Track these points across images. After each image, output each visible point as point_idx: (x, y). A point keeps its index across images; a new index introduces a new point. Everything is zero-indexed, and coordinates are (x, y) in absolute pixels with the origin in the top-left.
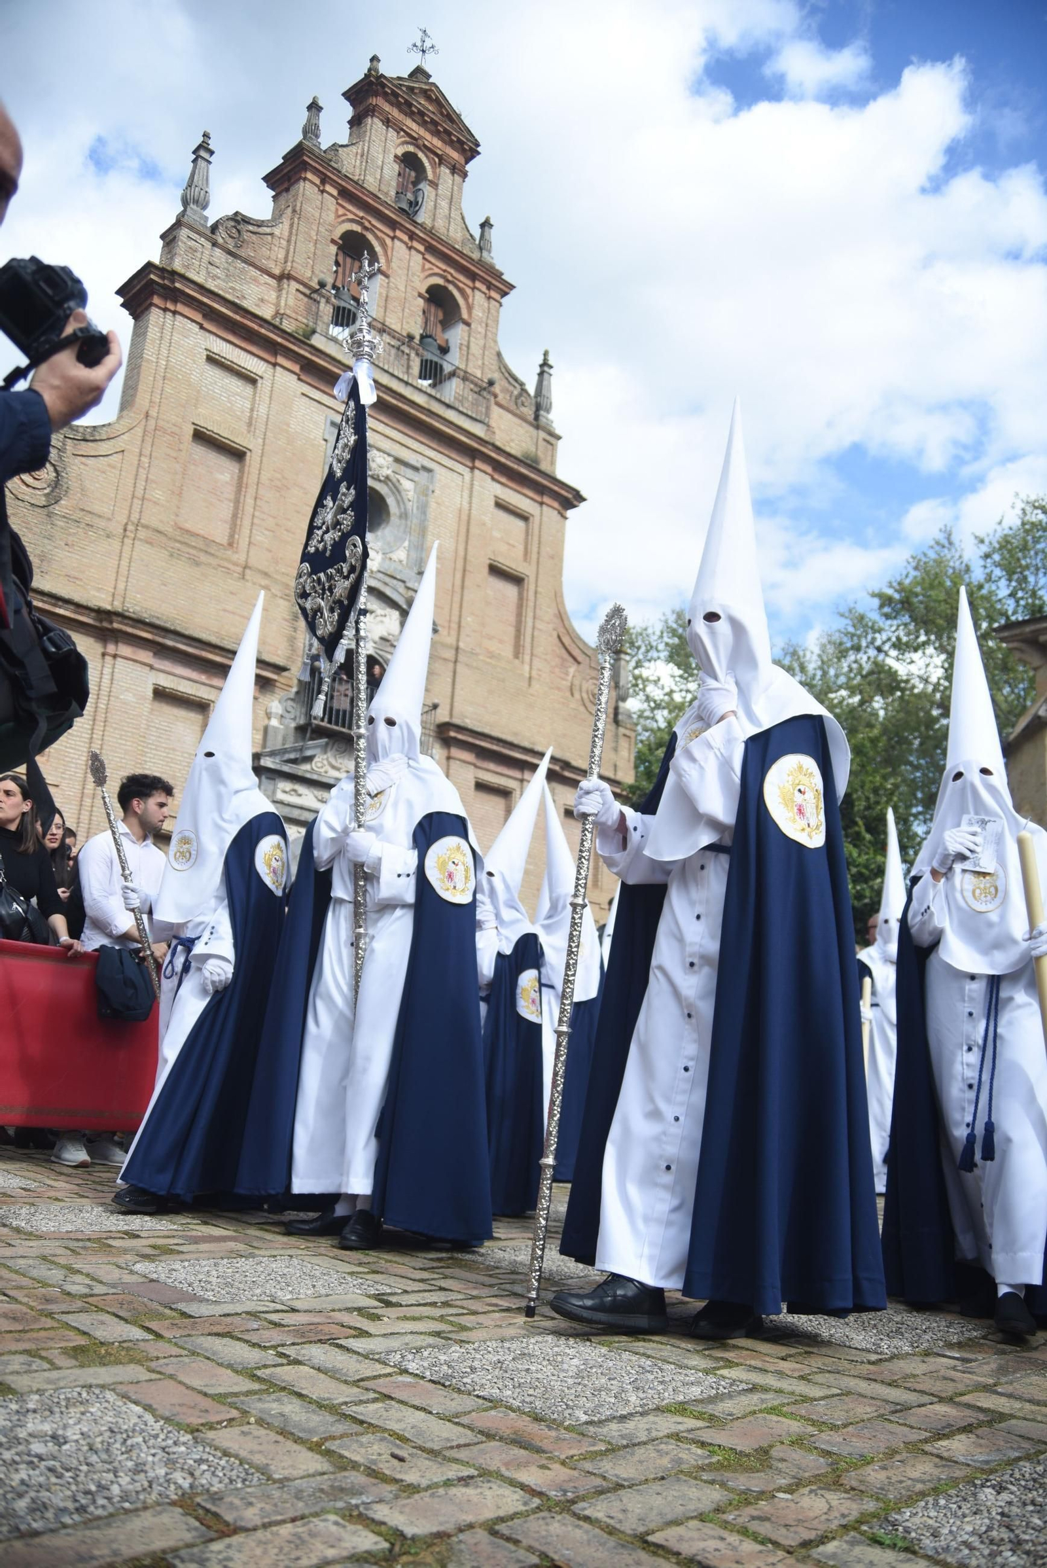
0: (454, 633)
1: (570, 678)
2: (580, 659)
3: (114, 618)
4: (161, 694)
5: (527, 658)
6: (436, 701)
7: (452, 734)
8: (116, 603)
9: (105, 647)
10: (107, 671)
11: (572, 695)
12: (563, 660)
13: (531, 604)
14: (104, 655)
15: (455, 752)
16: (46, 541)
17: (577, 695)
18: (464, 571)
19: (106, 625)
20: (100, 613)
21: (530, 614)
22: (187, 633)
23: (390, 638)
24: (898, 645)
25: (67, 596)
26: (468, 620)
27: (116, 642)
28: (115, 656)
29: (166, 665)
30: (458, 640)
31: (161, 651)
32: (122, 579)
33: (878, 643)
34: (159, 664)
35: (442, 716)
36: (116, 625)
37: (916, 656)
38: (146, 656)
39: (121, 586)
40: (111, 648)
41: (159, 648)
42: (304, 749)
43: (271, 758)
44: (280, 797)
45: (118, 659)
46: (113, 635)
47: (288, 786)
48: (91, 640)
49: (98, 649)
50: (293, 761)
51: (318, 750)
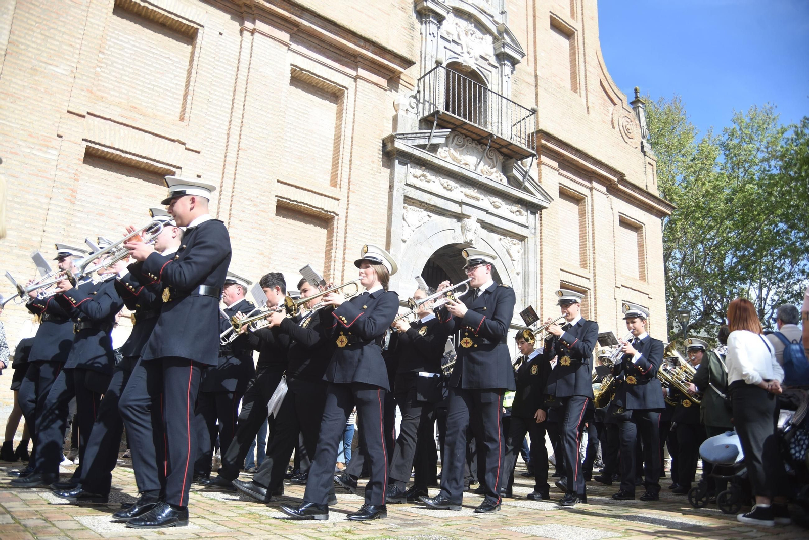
0: (531, 64)
1: (610, 115)
2: (615, 101)
4: (298, 77)
5: (583, 93)
7: (543, 141)
9: (242, 23)
10: (246, 45)
11: (613, 127)
12: (606, 101)
14: (241, 32)
15: (544, 159)
17: (617, 128)
18: (534, 16)
21: (582, 60)
22: (321, 14)
23: (487, 57)
27: (254, 20)
28: (253, 32)
29: (302, 49)
31: (297, 34)
34: (294, 45)
38: (283, 36)
40: (248, 25)
41: (296, 29)
42: (432, 136)
43: (401, 141)
44: (411, 180)
45: (256, 35)
46: (250, 11)
47: (418, 172)
48: (229, 16)
49: (236, 26)
50: (423, 147)
51: (442, 140)
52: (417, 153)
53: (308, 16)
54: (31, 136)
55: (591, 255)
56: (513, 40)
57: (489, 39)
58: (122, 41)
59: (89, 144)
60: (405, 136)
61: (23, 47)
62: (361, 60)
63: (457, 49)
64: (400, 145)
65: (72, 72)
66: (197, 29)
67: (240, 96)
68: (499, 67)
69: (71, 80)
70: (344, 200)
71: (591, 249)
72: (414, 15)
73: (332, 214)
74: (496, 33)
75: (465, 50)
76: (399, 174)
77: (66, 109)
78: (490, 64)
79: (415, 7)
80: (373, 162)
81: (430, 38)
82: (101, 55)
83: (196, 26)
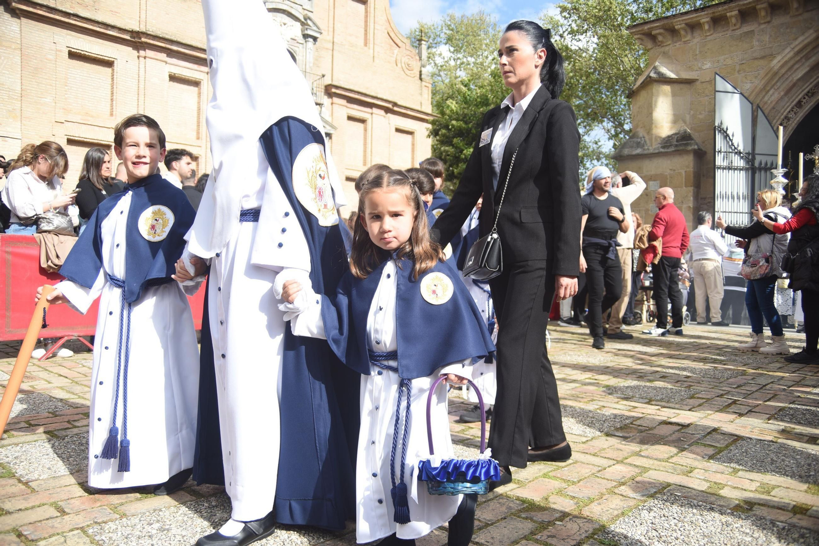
0: (331, 34)
1: (395, 56)
2: (400, 45)
3: (141, 35)
4: (173, 78)
5: (371, 46)
6: (324, 73)
7: (334, 90)
8: (141, 26)
9: (138, 52)
10: (142, 66)
11: (397, 65)
12: (391, 46)
13: (372, 15)
14: (138, 57)
15: (336, 100)
17: (399, 65)
19: (136, 40)
20: (133, 33)
21: (372, 21)
22: (184, 42)
23: (296, 38)
24: (572, 32)
25: (113, 24)
26: (337, 25)
27: (145, 50)
28: (145, 58)
29: (174, 61)
30: (333, 38)
31: (171, 53)
32: (143, 13)
33: (561, 32)
34: (169, 60)
35: (327, 81)
36: (143, 40)
37: (581, 37)
38: (163, 56)
39: (143, 16)
40: (142, 53)
41: (169, 51)
45: (147, 59)
46: (142, 46)
48: (131, 48)
49: (135, 53)
53: (176, 44)
55: (370, 157)
56: (314, 23)
57: (298, 24)
59: (69, 137)
61: (28, 91)
65: (53, 99)
67: (141, 98)
68: (305, 44)
69: (54, 104)
70: (203, 147)
71: (370, 153)
74: (303, 20)
77: (54, 120)
78: (298, 42)
82: (66, 88)
83: (112, 60)
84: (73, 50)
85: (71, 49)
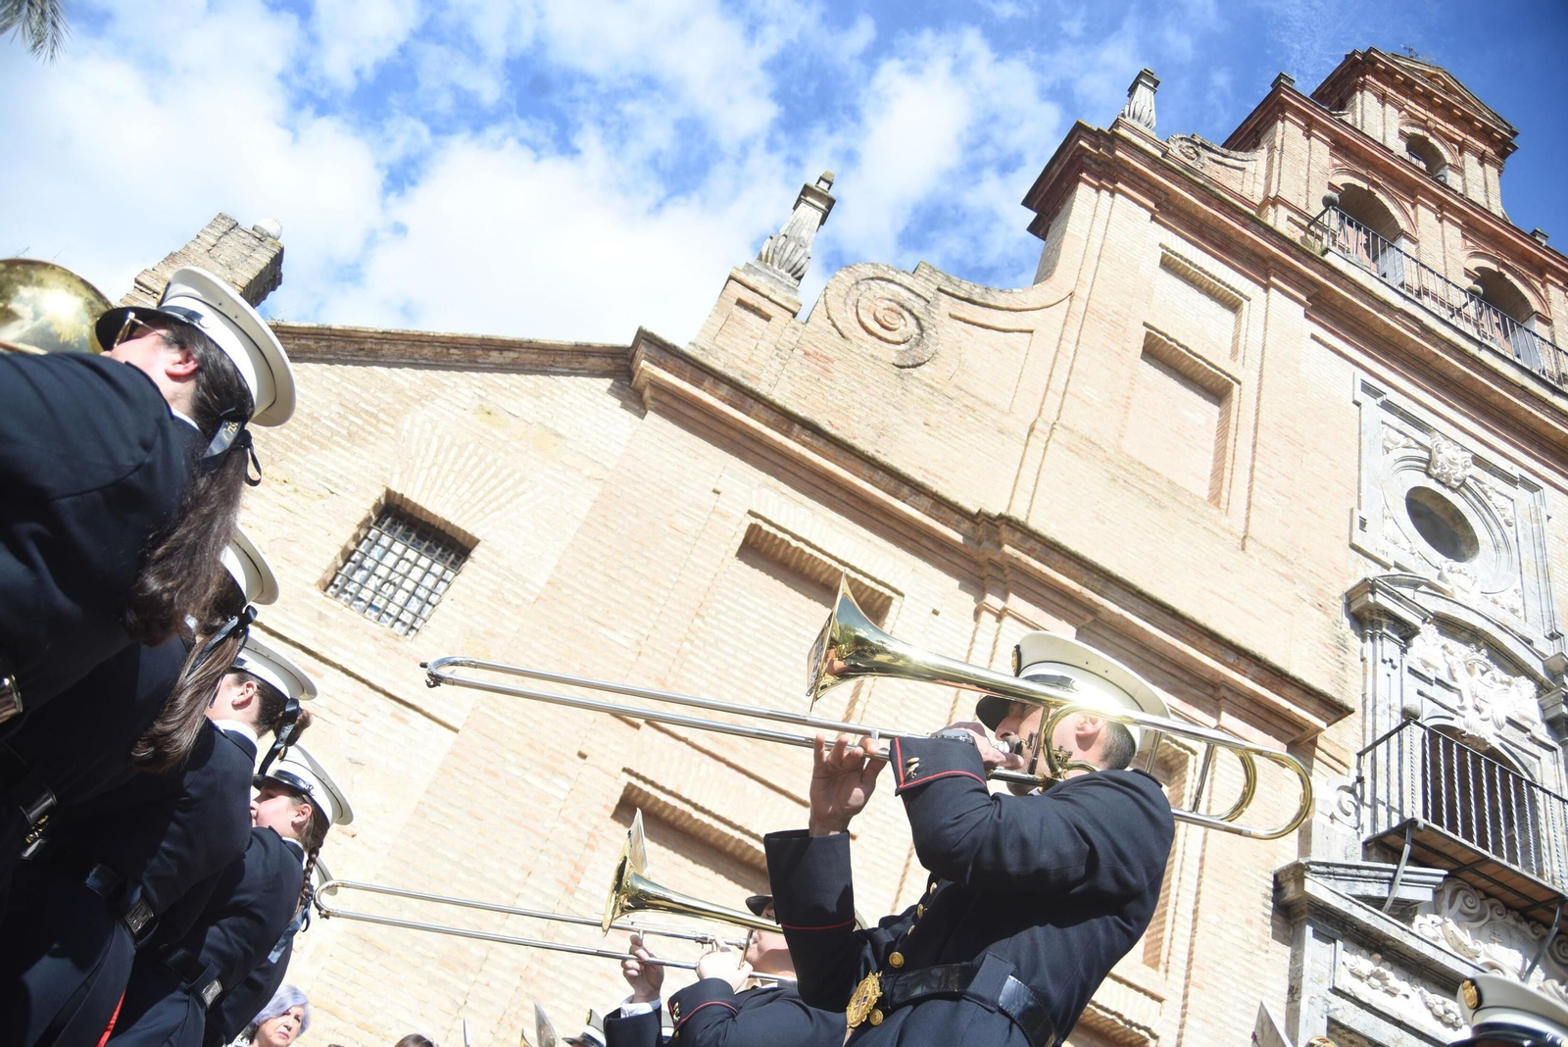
9: (980, 598)
10: (985, 638)
14: (977, 614)
16: (891, 409)
19: (986, 548)
22: (1145, 593)
23: (1527, 724)
28: (999, 616)
31: (1092, 629)
40: (993, 600)
41: (1090, 618)
42: (1398, 880)
43: (1320, 880)
44: (1346, 983)
45: (1007, 620)
46: (1000, 576)
47: (1365, 964)
48: (956, 583)
49: (968, 601)
50: (1378, 903)
51: (1425, 895)
52: (1362, 914)
53: (1119, 593)
54: (531, 746)
57: (1527, 687)
58: (743, 606)
59: (634, 781)
60: (1331, 869)
61: (568, 591)
62: (1228, 695)
63: (1451, 700)
64: (1317, 888)
65: (638, 643)
66: (890, 599)
68: (1560, 749)
69: (632, 657)
70: (1174, 1001)
72: (1347, 622)
73: (1142, 1032)
74: (1542, 674)
75: (1469, 702)
76: (1314, 960)
78: (1533, 739)
79: (1348, 605)
80: (1249, 922)
81: (1383, 669)
82: (697, 621)
83: (888, 592)
84: (766, 527)
85: (759, 522)
